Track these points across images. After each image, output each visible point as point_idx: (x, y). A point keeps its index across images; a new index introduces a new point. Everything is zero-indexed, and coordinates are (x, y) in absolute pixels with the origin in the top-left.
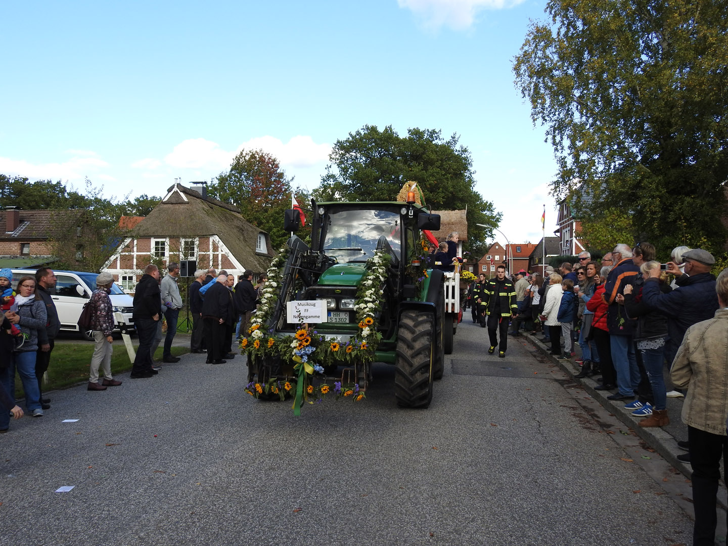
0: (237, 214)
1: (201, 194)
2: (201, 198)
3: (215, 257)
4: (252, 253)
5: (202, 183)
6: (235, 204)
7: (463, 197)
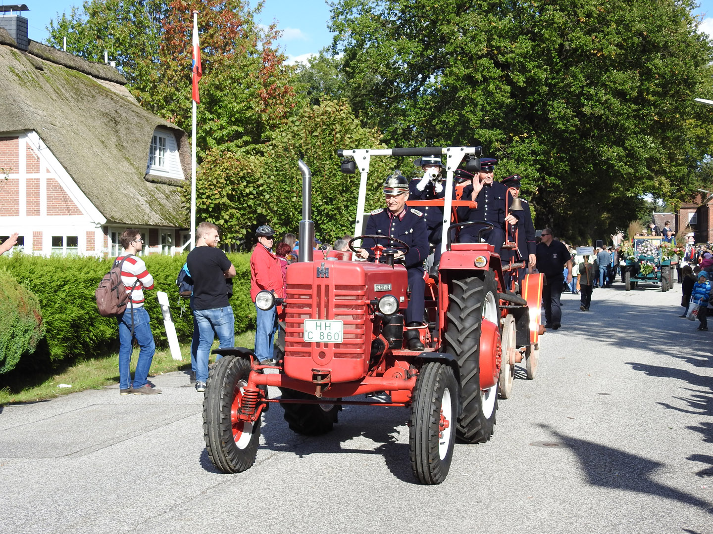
0: (118, 85)
1: (14, 36)
2: (11, 45)
3: (33, 188)
4: (136, 178)
5: (15, 8)
6: (113, 64)
7: (666, 42)
